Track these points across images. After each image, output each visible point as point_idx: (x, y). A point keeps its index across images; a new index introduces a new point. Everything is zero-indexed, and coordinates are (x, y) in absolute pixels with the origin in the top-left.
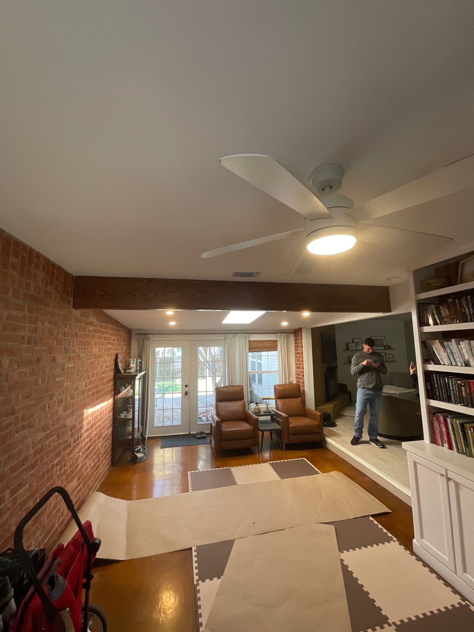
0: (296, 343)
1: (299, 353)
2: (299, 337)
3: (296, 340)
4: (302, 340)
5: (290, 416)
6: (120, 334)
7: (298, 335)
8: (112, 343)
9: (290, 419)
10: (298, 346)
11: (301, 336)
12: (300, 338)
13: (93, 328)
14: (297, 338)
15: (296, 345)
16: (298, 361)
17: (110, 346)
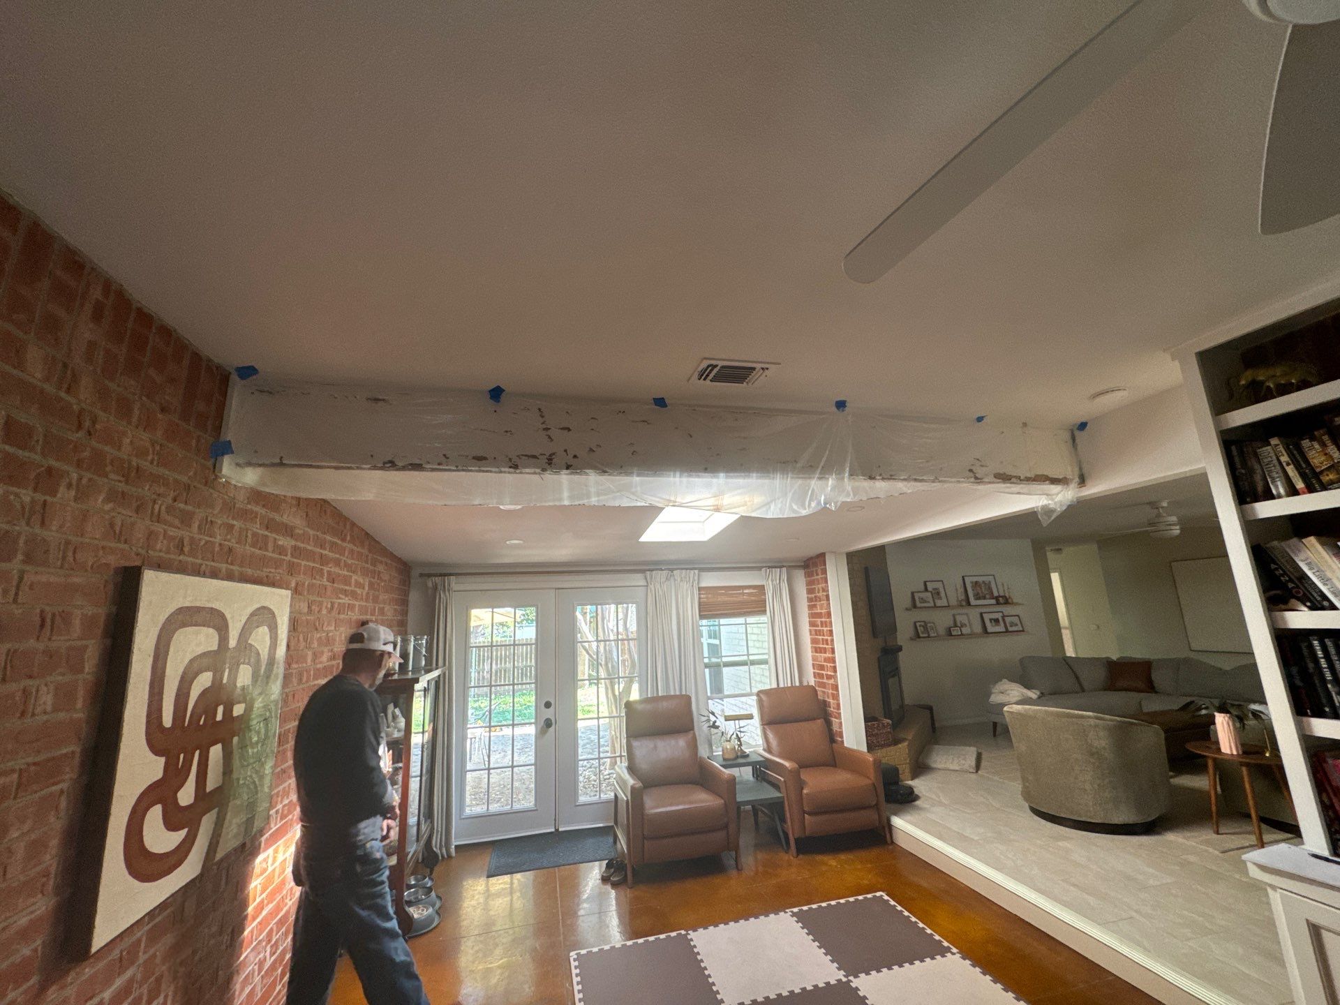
0: (810, 591)
1: (819, 615)
2: (817, 575)
3: (809, 583)
4: (826, 582)
5: (803, 765)
6: (379, 572)
7: (817, 571)
8: (352, 591)
9: (805, 776)
10: (817, 598)
11: (824, 572)
12: (821, 578)
13: (293, 543)
14: (813, 578)
15: (810, 596)
16: (818, 633)
17: (346, 600)
